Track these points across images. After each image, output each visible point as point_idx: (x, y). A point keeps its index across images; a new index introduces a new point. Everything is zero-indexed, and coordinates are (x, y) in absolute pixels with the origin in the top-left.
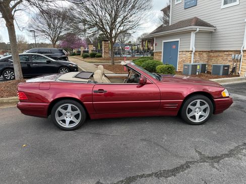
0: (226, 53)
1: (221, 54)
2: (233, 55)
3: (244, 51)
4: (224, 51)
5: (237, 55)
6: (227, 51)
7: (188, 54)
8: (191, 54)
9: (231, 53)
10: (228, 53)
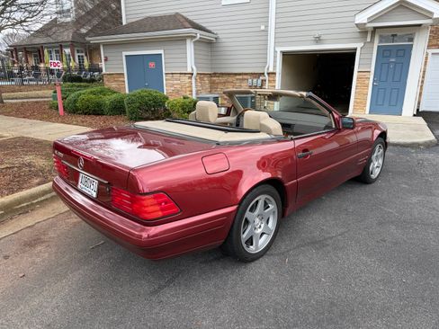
0: (238, 77)
1: (230, 79)
2: (250, 80)
3: (268, 74)
4: (236, 74)
5: (255, 80)
6: (240, 74)
7: (185, 79)
8: (190, 78)
9: (245, 77)
10: (241, 77)
